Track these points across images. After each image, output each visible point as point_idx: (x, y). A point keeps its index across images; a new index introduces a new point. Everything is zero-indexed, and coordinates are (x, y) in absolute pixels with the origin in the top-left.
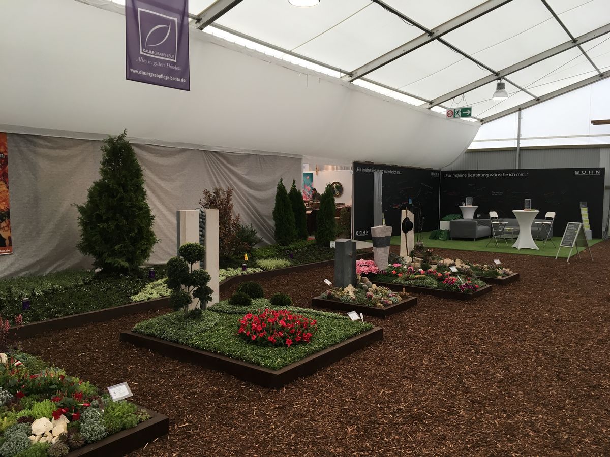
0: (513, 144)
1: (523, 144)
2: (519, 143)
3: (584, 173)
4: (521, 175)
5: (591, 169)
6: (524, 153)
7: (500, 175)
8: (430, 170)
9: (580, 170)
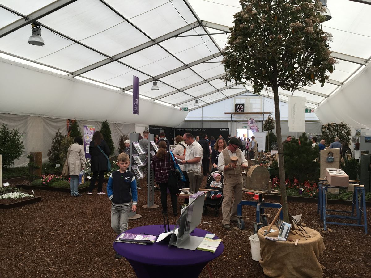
0: (200, 119)
1: (204, 119)
2: (202, 119)
3: (223, 130)
4: (203, 130)
5: (225, 129)
6: (204, 122)
7: (196, 130)
8: (171, 128)
9: (222, 129)
